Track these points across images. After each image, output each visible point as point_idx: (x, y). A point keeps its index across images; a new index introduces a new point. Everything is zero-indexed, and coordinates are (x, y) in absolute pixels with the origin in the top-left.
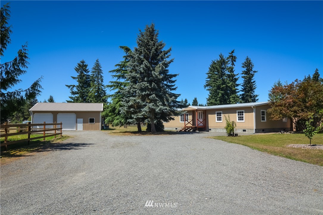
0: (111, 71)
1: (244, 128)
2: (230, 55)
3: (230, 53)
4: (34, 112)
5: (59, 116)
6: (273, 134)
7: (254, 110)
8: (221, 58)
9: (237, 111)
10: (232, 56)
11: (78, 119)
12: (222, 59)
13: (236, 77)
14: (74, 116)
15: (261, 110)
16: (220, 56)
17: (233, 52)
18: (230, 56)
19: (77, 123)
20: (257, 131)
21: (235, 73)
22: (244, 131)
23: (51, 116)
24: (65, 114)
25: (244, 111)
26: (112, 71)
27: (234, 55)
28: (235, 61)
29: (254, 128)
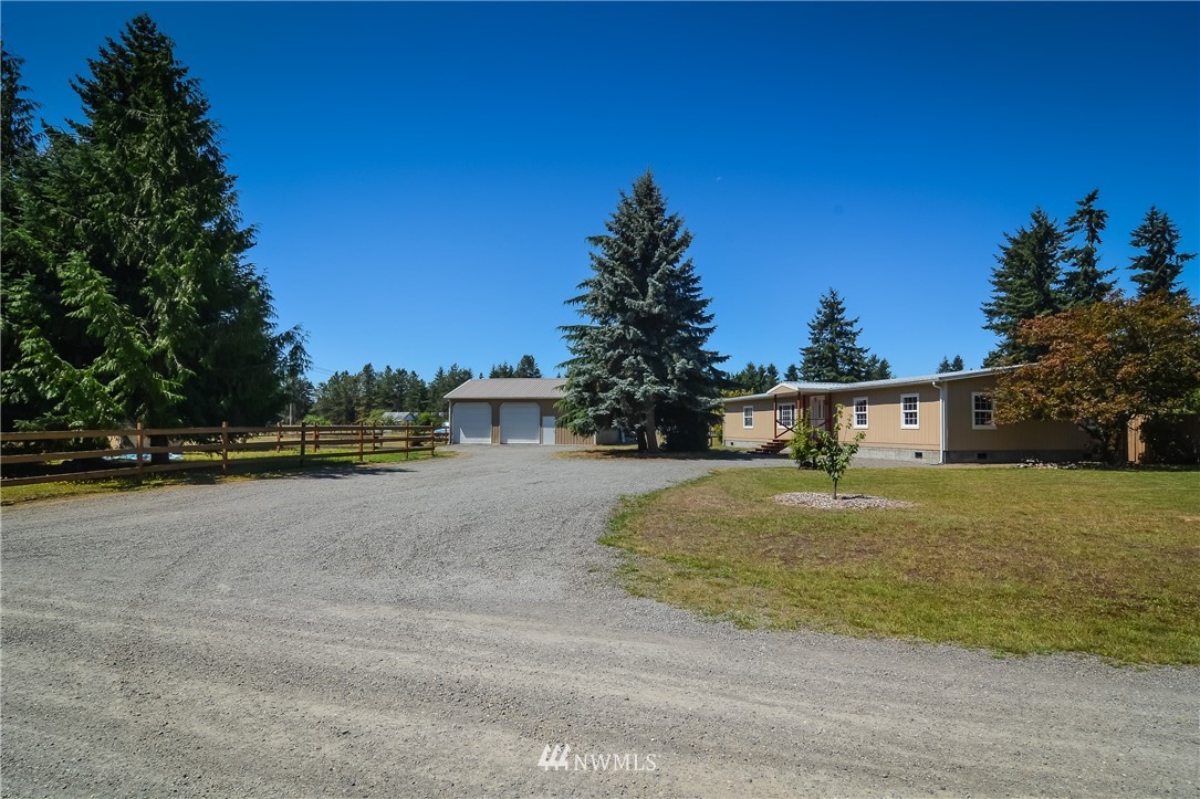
0: (569, 302)
1: (919, 448)
2: (1081, 208)
3: (1081, 203)
4: (455, 401)
5: (504, 410)
6: (987, 469)
7: (943, 392)
8: (1037, 221)
9: (903, 396)
10: (1091, 213)
11: (544, 418)
12: (1040, 225)
13: (1106, 280)
14: (536, 409)
15: (974, 394)
16: (1034, 217)
17: (1091, 198)
18: (1082, 213)
19: (541, 425)
20: (950, 457)
21: (1099, 267)
22: (919, 455)
23: (487, 410)
24: (524, 405)
25: (917, 395)
26: (573, 300)
27: (1095, 205)
28: (1102, 227)
29: (942, 448)
